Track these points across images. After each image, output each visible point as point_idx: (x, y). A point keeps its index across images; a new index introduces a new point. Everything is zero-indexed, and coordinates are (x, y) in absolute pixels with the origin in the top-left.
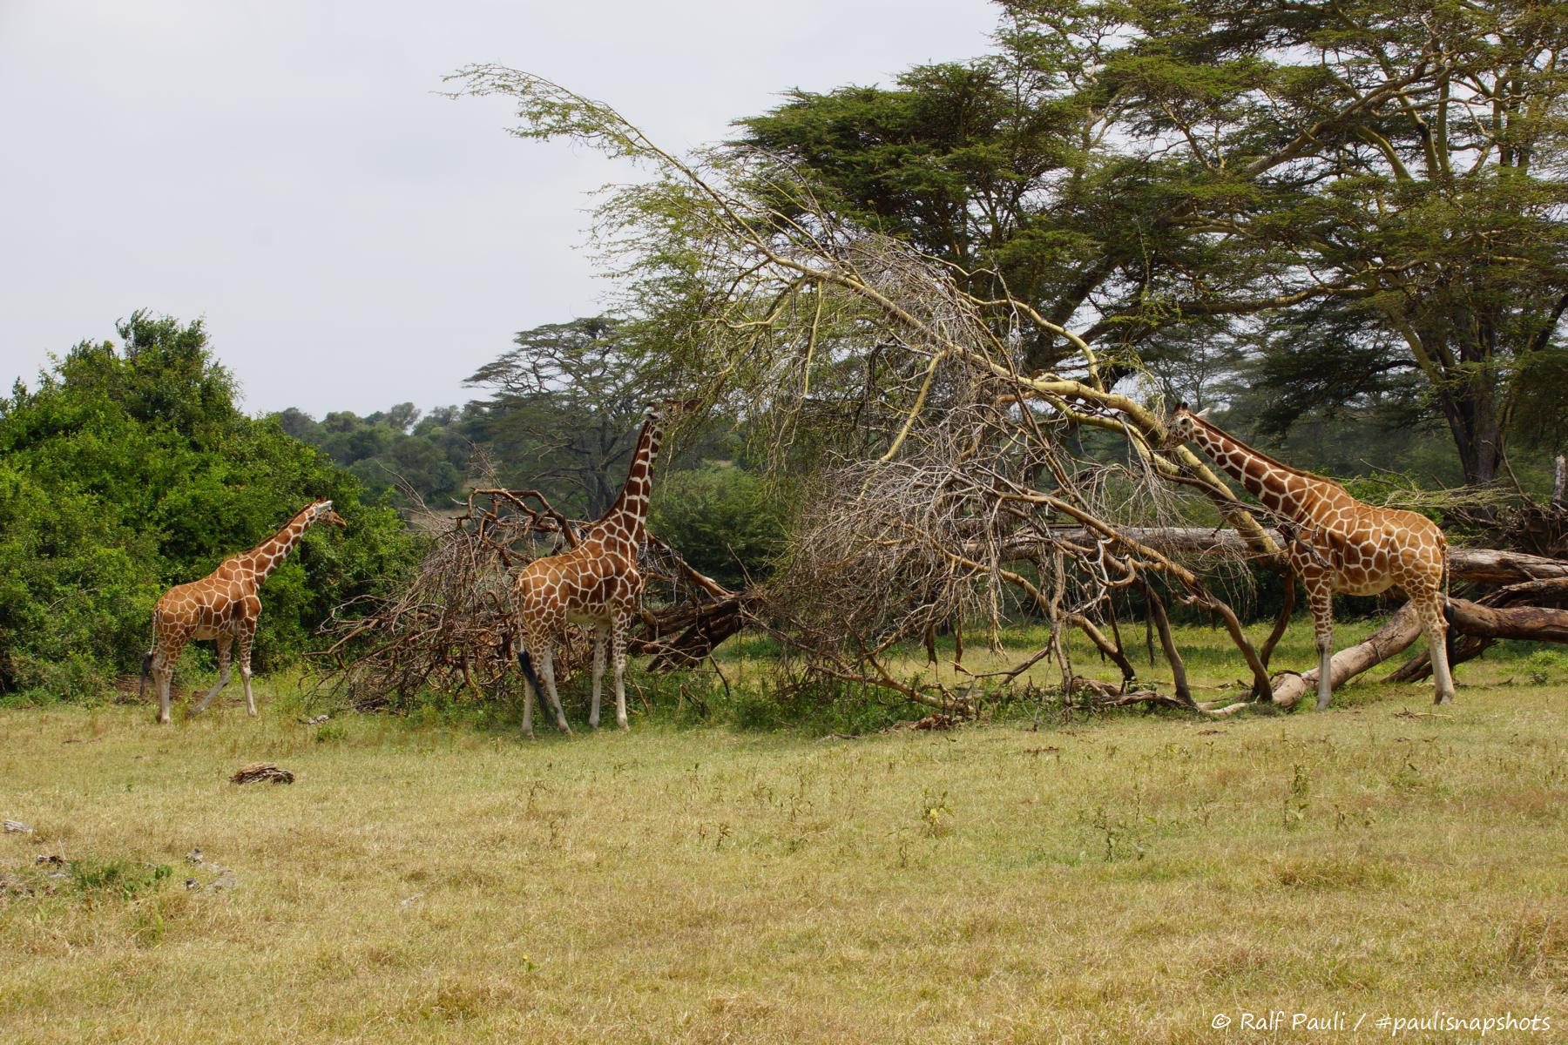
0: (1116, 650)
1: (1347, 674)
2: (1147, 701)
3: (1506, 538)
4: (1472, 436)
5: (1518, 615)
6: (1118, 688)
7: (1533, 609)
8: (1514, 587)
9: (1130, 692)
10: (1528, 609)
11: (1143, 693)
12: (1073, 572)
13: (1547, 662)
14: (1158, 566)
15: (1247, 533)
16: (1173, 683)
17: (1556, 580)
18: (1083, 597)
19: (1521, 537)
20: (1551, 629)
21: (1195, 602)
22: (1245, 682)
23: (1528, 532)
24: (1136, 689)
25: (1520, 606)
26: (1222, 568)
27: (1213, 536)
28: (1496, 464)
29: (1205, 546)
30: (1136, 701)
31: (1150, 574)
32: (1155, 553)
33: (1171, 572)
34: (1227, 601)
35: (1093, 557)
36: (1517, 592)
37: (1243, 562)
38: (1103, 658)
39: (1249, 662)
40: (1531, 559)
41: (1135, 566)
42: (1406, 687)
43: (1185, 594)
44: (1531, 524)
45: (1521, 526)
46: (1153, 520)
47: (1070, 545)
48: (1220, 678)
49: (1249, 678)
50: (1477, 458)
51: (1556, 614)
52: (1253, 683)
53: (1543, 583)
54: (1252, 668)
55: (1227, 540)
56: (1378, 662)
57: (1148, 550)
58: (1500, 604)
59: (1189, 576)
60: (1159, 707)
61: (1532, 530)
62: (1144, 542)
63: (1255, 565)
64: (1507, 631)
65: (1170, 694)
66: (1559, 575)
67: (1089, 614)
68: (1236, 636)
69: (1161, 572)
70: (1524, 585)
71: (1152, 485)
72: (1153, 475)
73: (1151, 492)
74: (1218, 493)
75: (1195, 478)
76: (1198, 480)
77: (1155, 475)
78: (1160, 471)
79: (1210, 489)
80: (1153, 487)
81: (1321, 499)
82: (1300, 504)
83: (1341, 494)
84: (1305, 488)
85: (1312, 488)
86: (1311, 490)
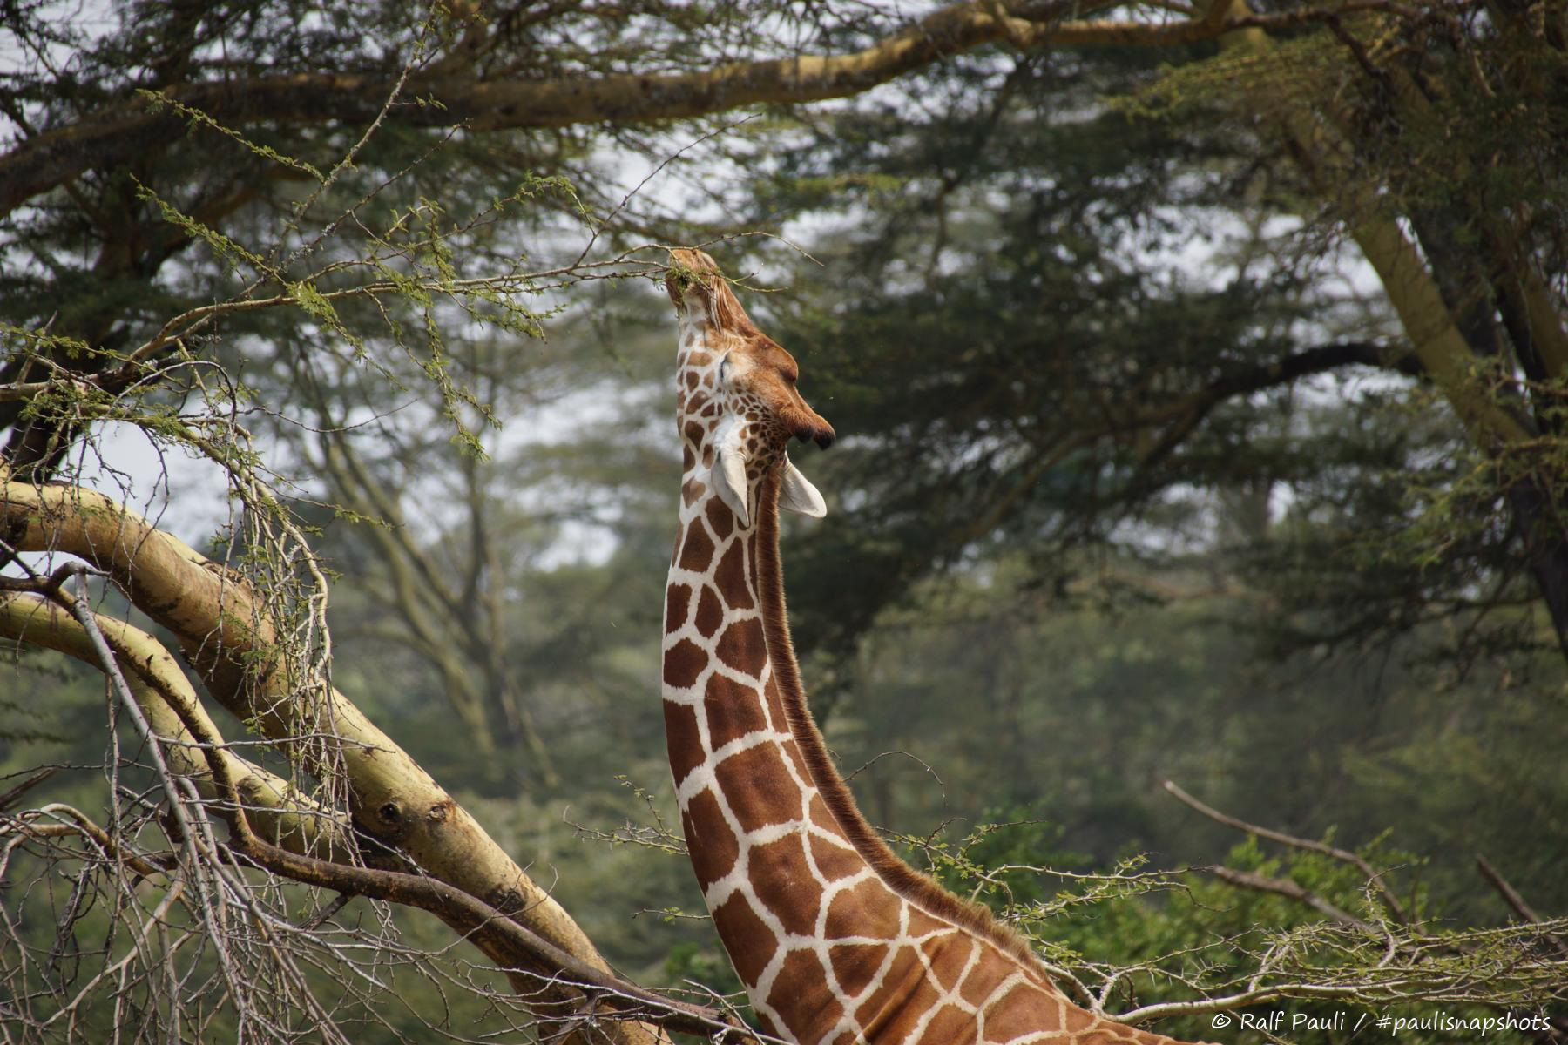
71: (214, 901)
72: (221, 853)
73: (213, 930)
74: (513, 939)
75: (414, 872)
76: (423, 879)
77: (231, 854)
78: (251, 837)
79: (477, 917)
80: (222, 910)
81: (936, 996)
82: (851, 1004)
83: (1017, 978)
84: (892, 937)
85: (917, 943)
86: (908, 952)
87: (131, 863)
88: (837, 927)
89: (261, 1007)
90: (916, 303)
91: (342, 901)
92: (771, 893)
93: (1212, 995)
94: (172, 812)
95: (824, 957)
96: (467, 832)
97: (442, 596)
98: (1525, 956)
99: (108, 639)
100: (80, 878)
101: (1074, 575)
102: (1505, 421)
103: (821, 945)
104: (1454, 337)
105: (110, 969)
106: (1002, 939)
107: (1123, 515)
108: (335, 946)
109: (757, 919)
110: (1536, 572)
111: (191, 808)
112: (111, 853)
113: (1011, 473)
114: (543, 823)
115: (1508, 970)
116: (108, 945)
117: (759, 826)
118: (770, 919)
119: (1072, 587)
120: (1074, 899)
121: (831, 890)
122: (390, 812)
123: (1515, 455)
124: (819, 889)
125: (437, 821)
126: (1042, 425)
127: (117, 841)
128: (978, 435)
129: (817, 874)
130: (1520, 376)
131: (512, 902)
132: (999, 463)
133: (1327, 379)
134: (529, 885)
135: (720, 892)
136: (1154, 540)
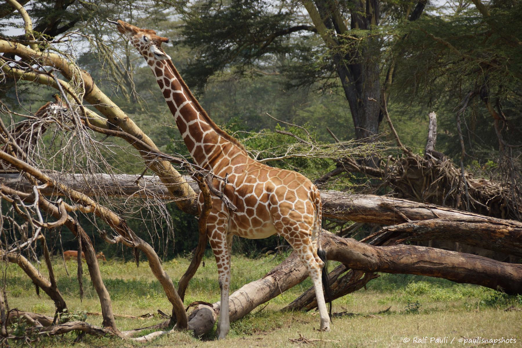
0: (50, 285)
1: (252, 305)
2: (77, 330)
3: (388, 184)
4: (360, 93)
5: (396, 252)
6: (52, 319)
7: (408, 247)
8: (393, 228)
9: (61, 323)
10: (403, 246)
11: (73, 324)
12: (10, 214)
13: (421, 292)
14: (88, 209)
15: (167, 178)
16: (101, 313)
17: (427, 221)
18: (20, 237)
19: (400, 183)
20: (422, 265)
21: (121, 241)
22: (164, 312)
23: (405, 178)
24: (66, 320)
25: (396, 244)
26: (145, 211)
27: (137, 182)
28: (380, 119)
29: (129, 191)
30: (67, 331)
31: (81, 216)
32: (85, 197)
33: (99, 214)
34: (148, 241)
35: (30, 201)
36: (395, 232)
37: (162, 204)
38: (38, 292)
39: (168, 294)
40: (407, 203)
41: (67, 209)
42: (301, 316)
43: (112, 234)
44: (409, 171)
45: (400, 173)
46: (83, 167)
47: (8, 189)
48: (142, 308)
49: (168, 308)
50: (364, 112)
51: (427, 252)
52: (171, 313)
53: (416, 224)
54: (171, 300)
55: (149, 187)
56: (279, 293)
57: (78, 194)
58: (381, 242)
59: (116, 217)
60: (87, 335)
61: (409, 176)
62: (75, 187)
63: (173, 208)
64: (386, 266)
65: (97, 323)
66: (429, 217)
67: (24, 252)
68: (157, 271)
69: (90, 214)
70: (401, 226)
71: (82, 136)
72: (83, 127)
73: (82, 142)
74: (141, 144)
75: (121, 131)
76: (124, 132)
77: (85, 127)
78: (89, 124)
79: (134, 140)
80: (84, 138)
81: (223, 156)
82: (207, 156)
83: (240, 153)
84: (216, 143)
85: (221, 145)
86: (219, 147)
87: (65, 128)
88: (205, 141)
89: (92, 158)
90: (216, 16)
91: (107, 137)
92: (193, 135)
93: (278, 156)
94: (74, 118)
95: (203, 147)
96: (131, 123)
97: (121, 73)
98: (338, 149)
99: (61, 84)
100: (55, 131)
101: (246, 71)
102: (334, 42)
103: (202, 144)
104: (323, 25)
105: (62, 149)
106: (238, 145)
107: (256, 58)
108: (106, 146)
109: (191, 140)
110: (338, 72)
111: (78, 118)
112: (62, 126)
113: (234, 50)
114: (141, 119)
115: (335, 151)
116: (61, 144)
117: (189, 121)
118: (193, 140)
119: (244, 73)
120: (251, 138)
121: (205, 134)
122: (116, 119)
123: (335, 49)
124: (202, 133)
125: (125, 121)
126: (240, 41)
127: (63, 124)
128: (228, 43)
129: (202, 130)
130: (336, 32)
131: (140, 137)
132: (231, 48)
133: (297, 33)
134: (143, 134)
135: (184, 135)
136: (262, 64)
